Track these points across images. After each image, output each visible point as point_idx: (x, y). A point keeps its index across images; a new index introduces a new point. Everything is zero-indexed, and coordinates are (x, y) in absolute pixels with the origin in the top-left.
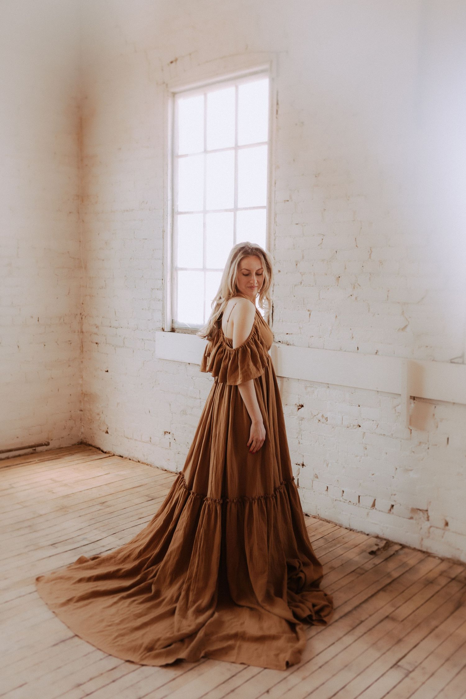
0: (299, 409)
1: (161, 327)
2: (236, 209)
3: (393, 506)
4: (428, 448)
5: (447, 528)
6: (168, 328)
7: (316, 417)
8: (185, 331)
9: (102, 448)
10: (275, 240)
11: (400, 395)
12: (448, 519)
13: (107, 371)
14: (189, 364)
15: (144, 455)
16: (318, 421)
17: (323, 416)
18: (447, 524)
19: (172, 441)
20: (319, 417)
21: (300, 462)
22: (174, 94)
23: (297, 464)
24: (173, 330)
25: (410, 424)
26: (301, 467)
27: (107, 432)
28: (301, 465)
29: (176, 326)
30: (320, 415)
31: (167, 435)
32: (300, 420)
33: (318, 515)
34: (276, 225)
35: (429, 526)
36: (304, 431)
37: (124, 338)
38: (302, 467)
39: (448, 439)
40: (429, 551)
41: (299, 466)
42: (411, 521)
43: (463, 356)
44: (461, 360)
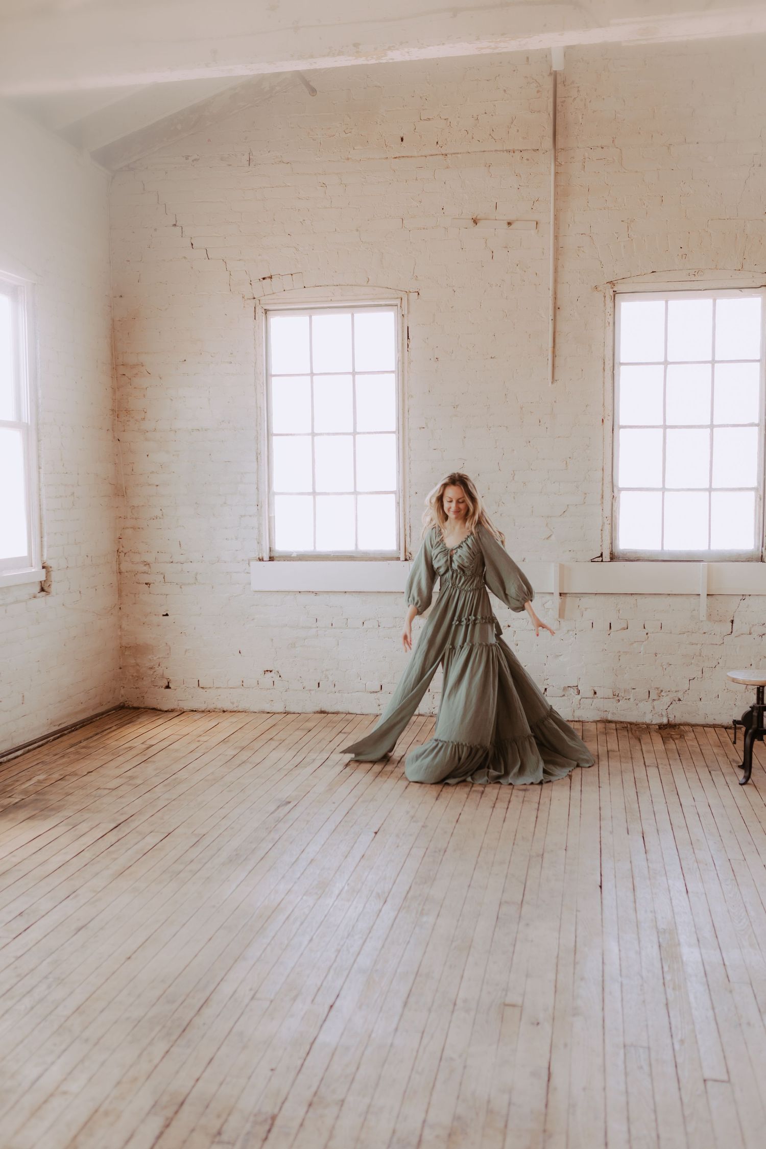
1: (258, 557)
2: (355, 433)
3: (546, 689)
4: (576, 634)
5: (595, 696)
6: (266, 558)
8: (289, 559)
9: (159, 707)
10: (410, 464)
11: (553, 593)
12: (596, 689)
13: (167, 615)
14: (300, 592)
15: (233, 703)
18: (595, 693)
19: (276, 678)
22: (266, 311)
24: (271, 559)
25: (559, 617)
27: (168, 687)
29: (273, 554)
31: (268, 674)
34: (411, 450)
35: (580, 698)
37: (197, 574)
39: (592, 623)
40: (581, 719)
42: (563, 698)
43: (602, 555)
44: (601, 559)
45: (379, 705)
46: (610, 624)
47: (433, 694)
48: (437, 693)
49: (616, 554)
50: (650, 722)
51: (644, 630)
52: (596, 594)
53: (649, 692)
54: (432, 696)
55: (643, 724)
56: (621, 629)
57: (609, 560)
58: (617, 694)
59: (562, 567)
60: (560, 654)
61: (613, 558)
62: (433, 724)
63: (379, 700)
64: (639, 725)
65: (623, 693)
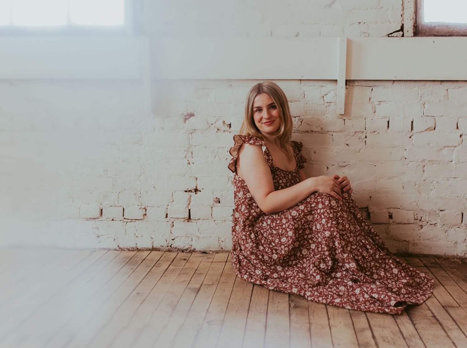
0: (185, 119)
4: (366, 137)
5: (391, 221)
7: (213, 125)
11: (336, 81)
12: (392, 211)
16: (217, 130)
17: (224, 123)
18: (391, 217)
20: (219, 124)
21: (192, 187)
23: (186, 191)
25: (344, 114)
26: (193, 194)
28: (193, 191)
30: (220, 122)
32: (189, 134)
33: (222, 248)
36: (196, 146)
38: (195, 193)
39: (388, 122)
41: (190, 193)
43: (402, 29)
44: (401, 33)
45: (98, 237)
46: (412, 122)
47: (172, 220)
48: (178, 218)
49: (420, 28)
50: (463, 255)
51: (457, 130)
52: (394, 81)
53: (462, 214)
54: (170, 223)
55: (454, 257)
56: (426, 130)
57: (412, 35)
58: (419, 218)
59: (349, 43)
60: (345, 164)
61: (418, 31)
62: (169, 263)
63: (98, 229)
64: (448, 259)
65: (427, 217)
